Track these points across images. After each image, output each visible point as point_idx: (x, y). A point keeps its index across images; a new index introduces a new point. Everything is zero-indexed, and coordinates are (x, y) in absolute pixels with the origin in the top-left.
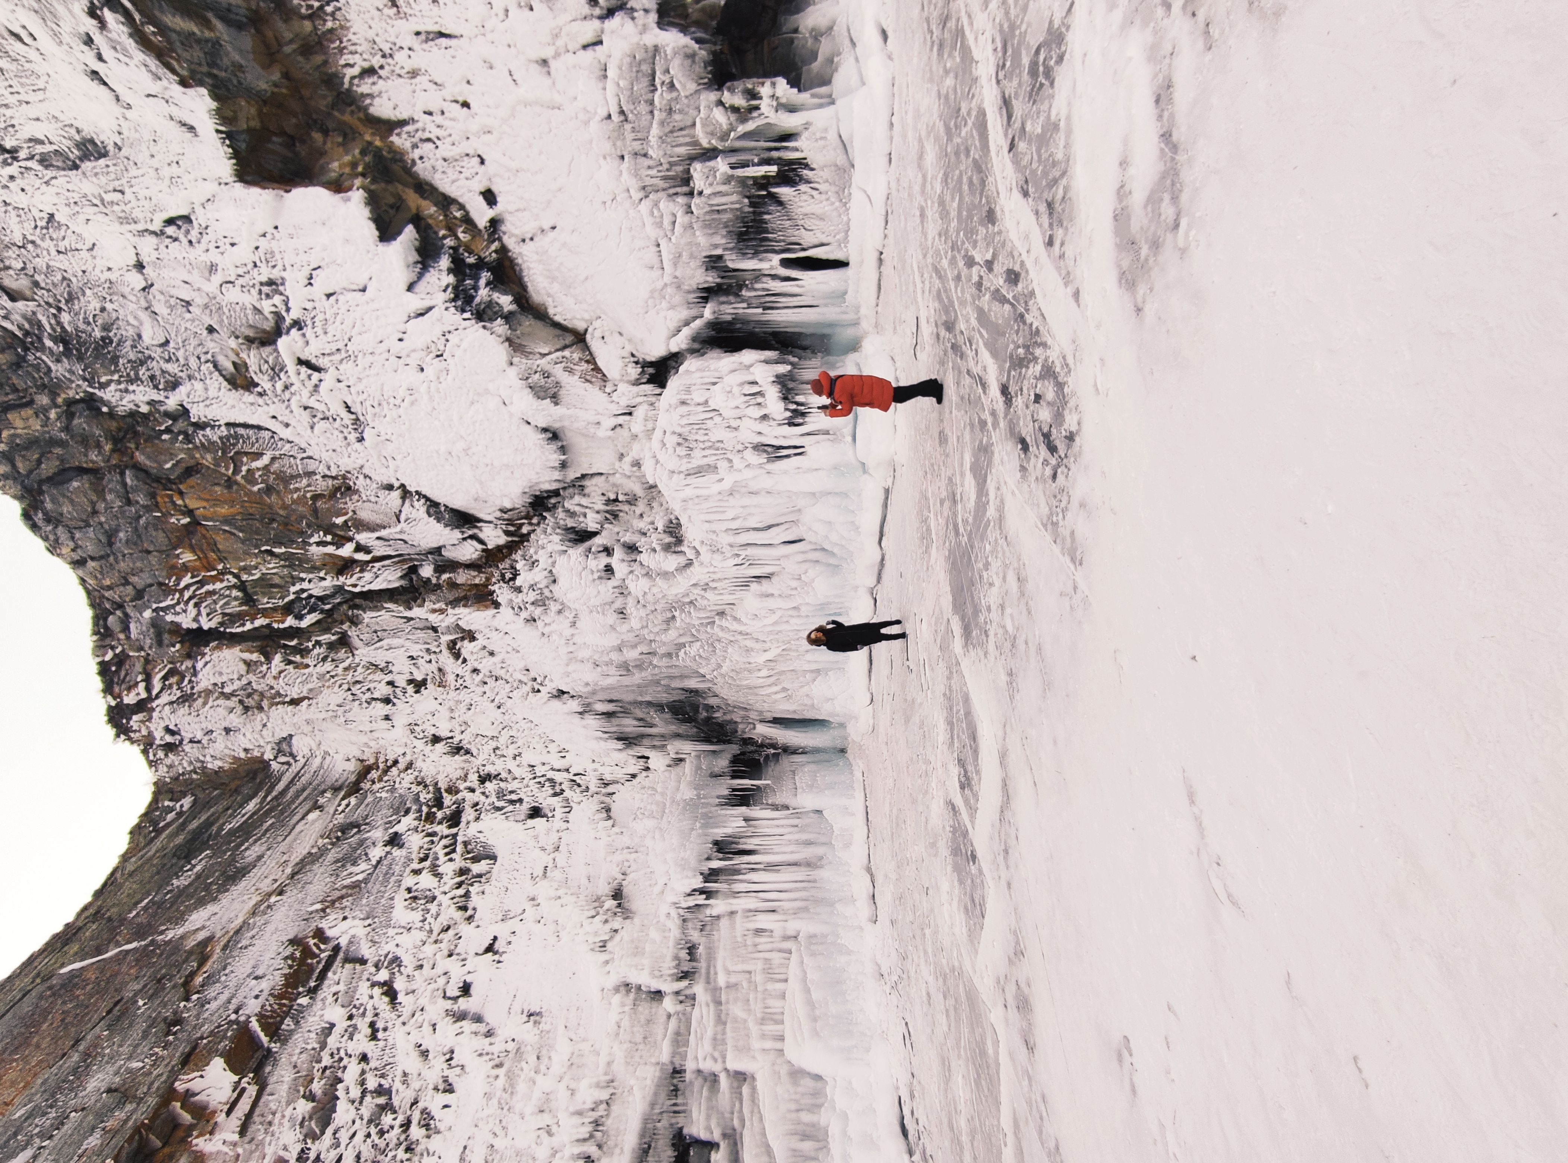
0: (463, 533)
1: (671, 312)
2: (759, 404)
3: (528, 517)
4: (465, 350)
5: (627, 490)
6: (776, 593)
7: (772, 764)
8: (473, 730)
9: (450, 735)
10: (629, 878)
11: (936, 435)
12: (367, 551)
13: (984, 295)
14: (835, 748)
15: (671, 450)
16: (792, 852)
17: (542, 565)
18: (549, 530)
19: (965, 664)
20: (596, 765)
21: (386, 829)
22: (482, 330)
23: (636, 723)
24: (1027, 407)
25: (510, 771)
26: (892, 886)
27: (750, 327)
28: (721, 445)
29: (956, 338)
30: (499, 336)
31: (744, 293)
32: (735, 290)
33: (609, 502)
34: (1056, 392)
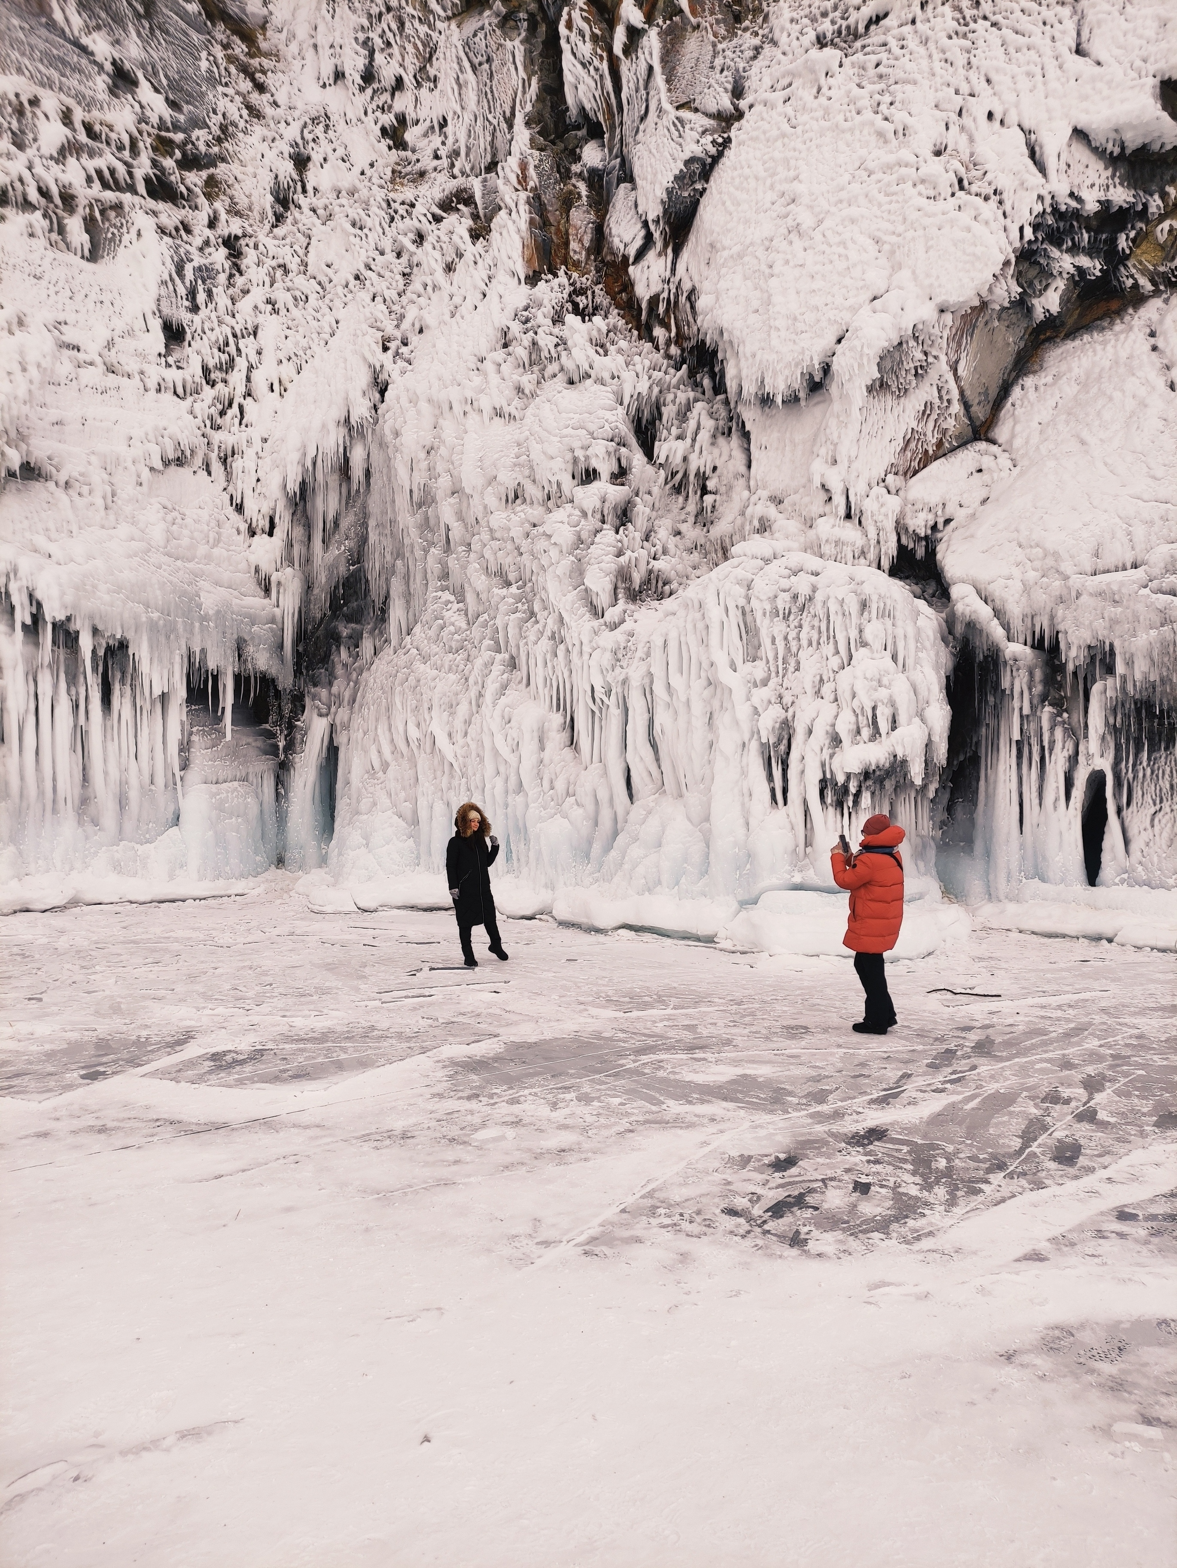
0: (657, 222)
1: (1019, 586)
2: (858, 732)
3: (680, 338)
4: (969, 230)
5: (720, 509)
6: (546, 755)
7: (259, 744)
8: (318, 230)
9: (309, 188)
10: (60, 493)
11: (802, 1021)
12: (630, 49)
13: (1036, 1106)
14: (284, 848)
15: (785, 583)
16: (106, 773)
17: (600, 361)
18: (657, 375)
19: (423, 1061)
20: (257, 444)
21: (143, 66)
22: (1002, 259)
23: (330, 517)
24: (848, 1171)
25: (246, 292)
26: (44, 940)
27: (989, 720)
28: (791, 669)
29: (964, 1057)
30: (990, 290)
31: (1048, 709)
32: (1053, 694)
33: (702, 478)
34: (873, 1219)
